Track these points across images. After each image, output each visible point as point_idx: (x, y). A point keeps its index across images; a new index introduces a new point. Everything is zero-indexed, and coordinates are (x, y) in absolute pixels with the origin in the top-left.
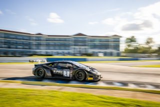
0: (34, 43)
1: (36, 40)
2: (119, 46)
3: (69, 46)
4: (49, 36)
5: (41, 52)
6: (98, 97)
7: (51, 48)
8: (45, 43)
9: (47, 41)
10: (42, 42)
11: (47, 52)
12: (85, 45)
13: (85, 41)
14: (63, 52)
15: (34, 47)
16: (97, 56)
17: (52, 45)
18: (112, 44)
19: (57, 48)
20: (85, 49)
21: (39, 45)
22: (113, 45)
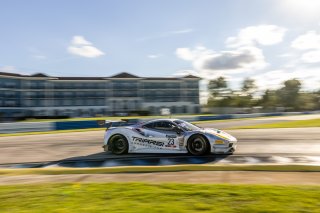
0: (29, 94)
1: (32, 88)
2: (198, 95)
3: (103, 97)
4: (60, 78)
5: (43, 111)
6: (159, 186)
7: (67, 102)
8: (52, 94)
9: (56, 88)
10: (47, 92)
11: (56, 112)
12: (136, 96)
13: (136, 87)
14: (92, 110)
15: (28, 103)
16: (159, 114)
17: (68, 96)
18: (185, 91)
19: (78, 102)
20: (136, 101)
21: (38, 98)
22: (186, 93)
